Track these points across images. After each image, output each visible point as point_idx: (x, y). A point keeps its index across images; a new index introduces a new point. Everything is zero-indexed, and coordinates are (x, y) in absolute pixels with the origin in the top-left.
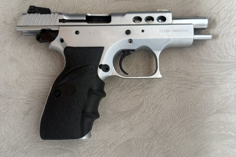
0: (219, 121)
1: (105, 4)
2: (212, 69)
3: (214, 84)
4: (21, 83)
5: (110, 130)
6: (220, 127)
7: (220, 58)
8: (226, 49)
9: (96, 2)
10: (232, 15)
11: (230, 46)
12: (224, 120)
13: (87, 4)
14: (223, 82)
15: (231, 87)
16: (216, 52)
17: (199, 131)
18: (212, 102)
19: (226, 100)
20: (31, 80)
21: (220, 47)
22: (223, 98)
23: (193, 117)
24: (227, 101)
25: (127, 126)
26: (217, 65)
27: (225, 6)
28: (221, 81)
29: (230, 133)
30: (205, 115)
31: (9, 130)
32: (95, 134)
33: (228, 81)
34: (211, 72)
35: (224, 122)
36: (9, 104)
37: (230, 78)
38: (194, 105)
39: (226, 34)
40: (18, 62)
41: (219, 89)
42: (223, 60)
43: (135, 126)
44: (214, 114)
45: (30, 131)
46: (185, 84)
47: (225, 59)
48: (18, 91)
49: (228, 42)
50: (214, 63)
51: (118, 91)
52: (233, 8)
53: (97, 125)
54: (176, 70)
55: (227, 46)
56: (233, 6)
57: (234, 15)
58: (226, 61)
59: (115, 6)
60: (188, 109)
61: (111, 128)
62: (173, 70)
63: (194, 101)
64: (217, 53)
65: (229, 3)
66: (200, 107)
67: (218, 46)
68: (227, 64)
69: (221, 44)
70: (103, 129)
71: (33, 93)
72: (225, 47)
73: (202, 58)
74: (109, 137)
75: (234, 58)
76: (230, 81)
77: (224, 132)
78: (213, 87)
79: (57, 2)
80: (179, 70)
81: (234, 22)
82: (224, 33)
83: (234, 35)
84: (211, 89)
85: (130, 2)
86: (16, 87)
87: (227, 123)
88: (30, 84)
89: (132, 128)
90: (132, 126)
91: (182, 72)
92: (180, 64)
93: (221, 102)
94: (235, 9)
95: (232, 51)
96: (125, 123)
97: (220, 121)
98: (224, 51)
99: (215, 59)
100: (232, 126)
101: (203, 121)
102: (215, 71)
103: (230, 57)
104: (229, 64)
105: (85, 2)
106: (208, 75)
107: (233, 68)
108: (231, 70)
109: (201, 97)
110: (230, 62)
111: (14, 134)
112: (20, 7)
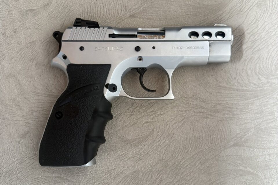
0: (236, 156)
1: (117, 20)
2: (231, 97)
3: (233, 114)
4: (19, 103)
5: (115, 160)
6: (237, 162)
7: (240, 86)
8: (248, 75)
9: (107, 18)
10: (256, 39)
11: (252, 72)
12: (243, 155)
13: (98, 19)
14: (242, 113)
15: (251, 118)
16: (236, 78)
17: (214, 165)
18: (230, 133)
19: (245, 132)
20: (30, 100)
21: (241, 73)
22: (242, 130)
23: (208, 149)
24: (247, 133)
25: (135, 156)
26: (237, 92)
27: (248, 29)
28: (241, 111)
29: (248, 169)
30: (221, 147)
31: (3, 154)
32: (99, 163)
33: (249, 112)
34: (229, 100)
35: (243, 157)
36: (4, 125)
37: (251, 108)
38: (209, 136)
39: (249, 59)
40: (16, 79)
41: (237, 120)
42: (244, 88)
43: (144, 156)
44: (231, 147)
45: (26, 157)
46: (201, 112)
47: (246, 86)
48: (15, 111)
49: (250, 68)
50: (234, 91)
51: (126, 116)
52: (257, 31)
53: (101, 154)
54: (191, 96)
55: (249, 72)
56: (257, 29)
57: (258, 39)
58: (247, 89)
59: (128, 23)
60: (203, 140)
61: (116, 158)
62: (188, 96)
63: (209, 132)
64: (238, 79)
65: (253, 26)
66: (215, 138)
67: (239, 72)
68: (248, 93)
69: (243, 70)
70: (108, 158)
71: (31, 115)
72: (247, 73)
73: (221, 85)
74: (114, 167)
75: (257, 86)
76: (250, 111)
77: (242, 168)
78: (232, 117)
79: (64, 15)
80: (195, 97)
81: (257, 46)
82: (246, 58)
83: (258, 61)
84: (229, 119)
85: (144, 20)
86: (13, 107)
87: (245, 158)
88: (29, 105)
89: (139, 159)
90: (141, 156)
91: (197, 99)
92: (196, 90)
93: (239, 134)
94: (259, 32)
95: (254, 78)
96: (132, 152)
97: (238, 156)
98: (245, 78)
99: (235, 86)
100: (251, 161)
101: (218, 154)
102: (234, 100)
103: (252, 85)
104: (251, 93)
105: (95, 17)
106: (226, 104)
107: (255, 98)
108: (252, 100)
109: (218, 128)
110: (252, 90)
111: (8, 159)
112: (22, 17)
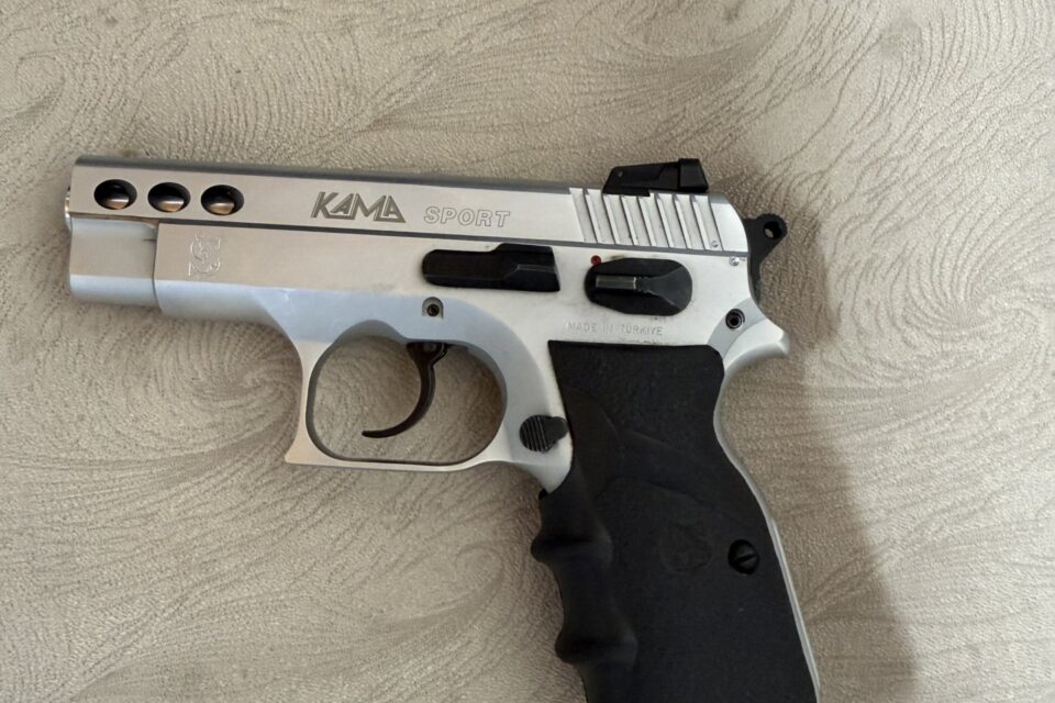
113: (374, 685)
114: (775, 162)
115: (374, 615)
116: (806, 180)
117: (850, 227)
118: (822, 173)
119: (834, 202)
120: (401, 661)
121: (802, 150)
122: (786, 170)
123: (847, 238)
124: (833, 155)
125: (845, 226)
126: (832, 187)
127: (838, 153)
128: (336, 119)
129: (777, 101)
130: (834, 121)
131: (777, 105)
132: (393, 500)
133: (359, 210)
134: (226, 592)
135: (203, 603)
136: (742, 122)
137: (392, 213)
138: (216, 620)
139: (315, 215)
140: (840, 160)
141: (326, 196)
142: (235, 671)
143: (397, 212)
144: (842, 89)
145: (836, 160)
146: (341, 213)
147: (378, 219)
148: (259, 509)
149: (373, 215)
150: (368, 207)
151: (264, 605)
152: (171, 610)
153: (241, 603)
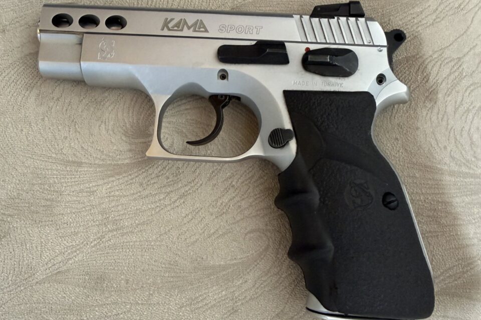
113: (193, 298)
114: (435, 50)
115: (199, 260)
116: (451, 61)
117: (472, 88)
118: (459, 59)
119: (464, 74)
120: (209, 286)
121: (450, 45)
122: (441, 55)
123: (469, 94)
124: (466, 50)
125: (469, 87)
126: (464, 66)
127: (469, 49)
128: (213, 5)
129: (439, 20)
130: (468, 33)
131: (439, 22)
132: (217, 201)
133: (185, 26)
134: (125, 237)
135: (112, 241)
136: (420, 28)
137: (202, 28)
138: (117, 251)
139: (163, 29)
140: (469, 53)
141: (168, 20)
142: (122, 279)
143: (204, 27)
144: (473, 18)
145: (468, 53)
146: (176, 28)
147: (195, 31)
148: (147, 196)
149: (192, 29)
150: (190, 25)
151: (143, 247)
152: (96, 242)
153: (131, 244)
